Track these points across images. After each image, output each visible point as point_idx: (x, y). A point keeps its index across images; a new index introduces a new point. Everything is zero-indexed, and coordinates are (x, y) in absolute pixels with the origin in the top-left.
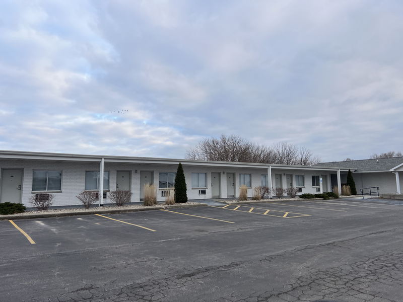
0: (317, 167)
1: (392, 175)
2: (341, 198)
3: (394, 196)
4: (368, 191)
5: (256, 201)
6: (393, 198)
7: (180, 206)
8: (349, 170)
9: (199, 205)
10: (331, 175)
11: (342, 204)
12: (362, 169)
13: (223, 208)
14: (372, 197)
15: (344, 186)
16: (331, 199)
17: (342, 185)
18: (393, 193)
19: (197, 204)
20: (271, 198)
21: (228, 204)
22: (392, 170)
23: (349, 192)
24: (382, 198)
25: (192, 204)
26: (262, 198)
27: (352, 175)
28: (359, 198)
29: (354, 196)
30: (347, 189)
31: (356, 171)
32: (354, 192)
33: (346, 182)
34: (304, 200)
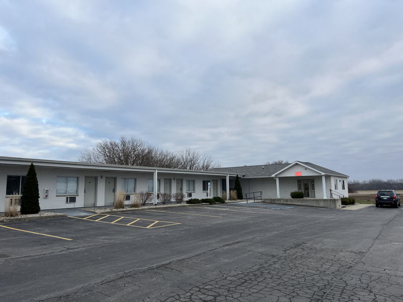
0: (211, 172)
1: (273, 180)
2: (227, 203)
3: (274, 200)
4: (252, 196)
5: (134, 208)
6: (273, 202)
7: (25, 219)
8: (237, 175)
9: (54, 217)
10: (222, 180)
11: (224, 209)
12: (249, 175)
13: (84, 219)
14: (256, 201)
15: (232, 191)
16: (217, 204)
17: (230, 189)
18: (273, 197)
19: (53, 214)
20: (156, 205)
21: (96, 213)
22: (273, 176)
23: (235, 196)
24: (264, 202)
25: (46, 214)
26: (144, 204)
27: (239, 179)
28: (244, 202)
29: (240, 200)
30: (234, 193)
31: (244, 176)
32: (240, 197)
33: (234, 187)
34: (189, 206)
